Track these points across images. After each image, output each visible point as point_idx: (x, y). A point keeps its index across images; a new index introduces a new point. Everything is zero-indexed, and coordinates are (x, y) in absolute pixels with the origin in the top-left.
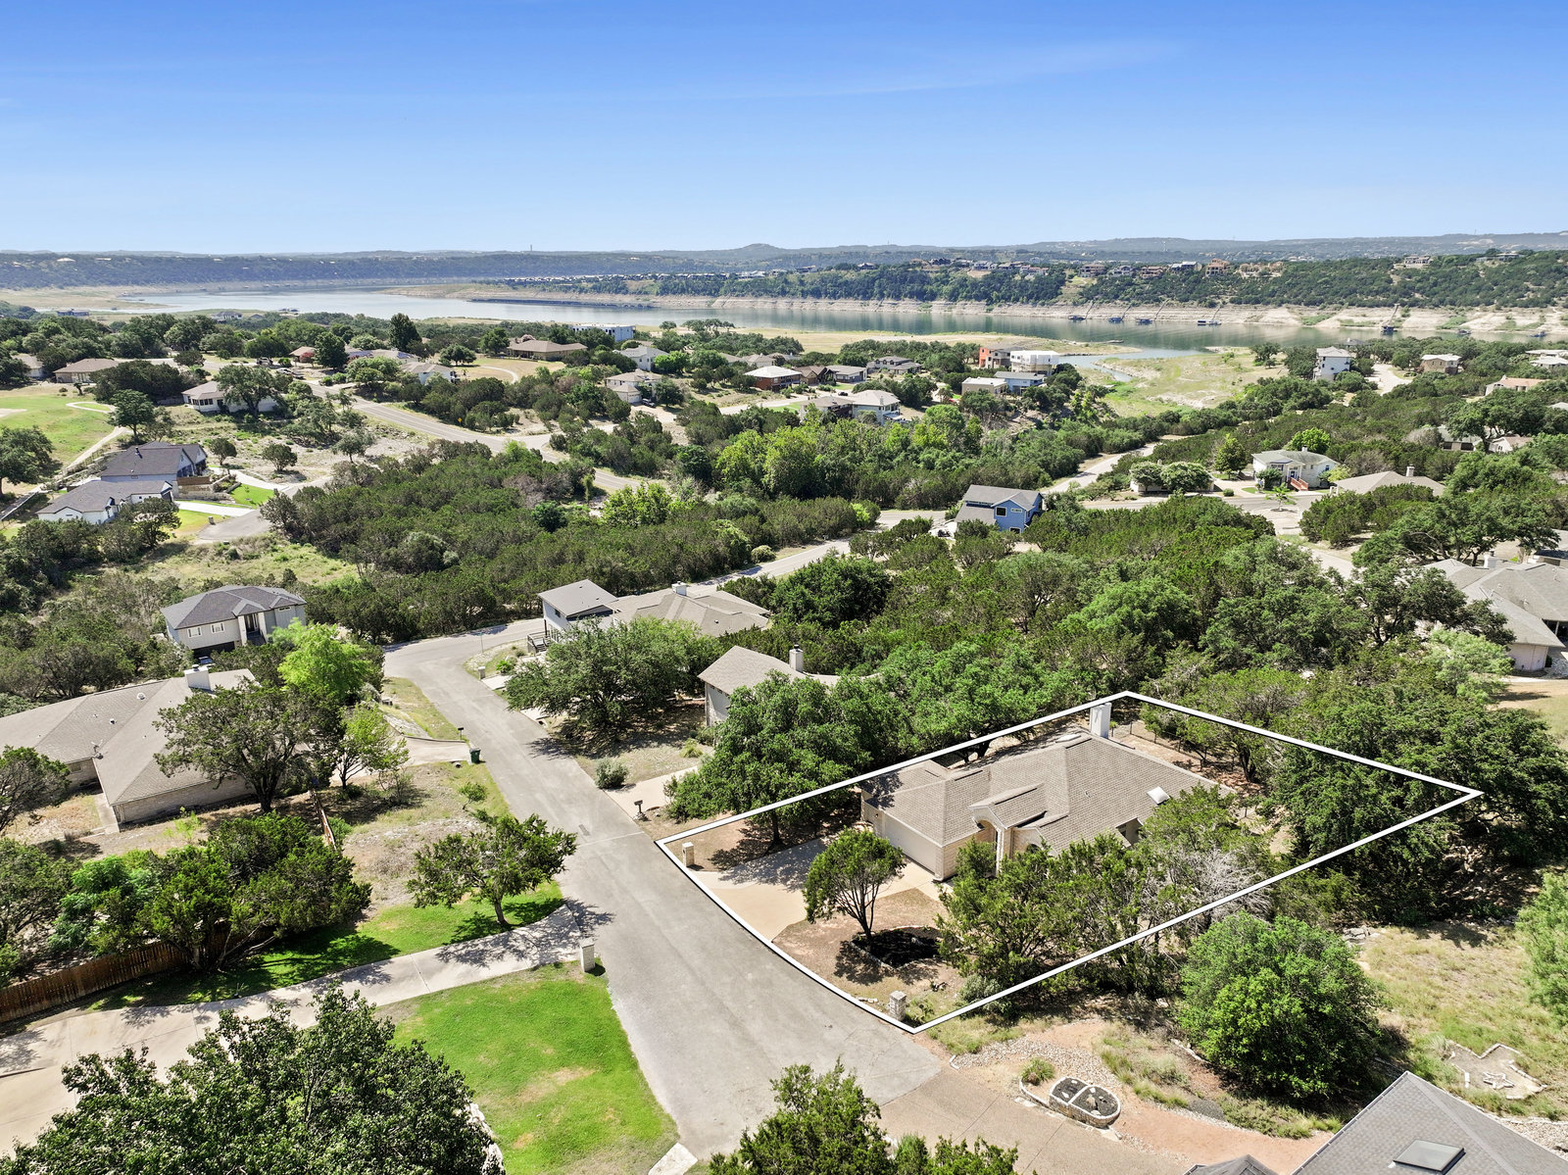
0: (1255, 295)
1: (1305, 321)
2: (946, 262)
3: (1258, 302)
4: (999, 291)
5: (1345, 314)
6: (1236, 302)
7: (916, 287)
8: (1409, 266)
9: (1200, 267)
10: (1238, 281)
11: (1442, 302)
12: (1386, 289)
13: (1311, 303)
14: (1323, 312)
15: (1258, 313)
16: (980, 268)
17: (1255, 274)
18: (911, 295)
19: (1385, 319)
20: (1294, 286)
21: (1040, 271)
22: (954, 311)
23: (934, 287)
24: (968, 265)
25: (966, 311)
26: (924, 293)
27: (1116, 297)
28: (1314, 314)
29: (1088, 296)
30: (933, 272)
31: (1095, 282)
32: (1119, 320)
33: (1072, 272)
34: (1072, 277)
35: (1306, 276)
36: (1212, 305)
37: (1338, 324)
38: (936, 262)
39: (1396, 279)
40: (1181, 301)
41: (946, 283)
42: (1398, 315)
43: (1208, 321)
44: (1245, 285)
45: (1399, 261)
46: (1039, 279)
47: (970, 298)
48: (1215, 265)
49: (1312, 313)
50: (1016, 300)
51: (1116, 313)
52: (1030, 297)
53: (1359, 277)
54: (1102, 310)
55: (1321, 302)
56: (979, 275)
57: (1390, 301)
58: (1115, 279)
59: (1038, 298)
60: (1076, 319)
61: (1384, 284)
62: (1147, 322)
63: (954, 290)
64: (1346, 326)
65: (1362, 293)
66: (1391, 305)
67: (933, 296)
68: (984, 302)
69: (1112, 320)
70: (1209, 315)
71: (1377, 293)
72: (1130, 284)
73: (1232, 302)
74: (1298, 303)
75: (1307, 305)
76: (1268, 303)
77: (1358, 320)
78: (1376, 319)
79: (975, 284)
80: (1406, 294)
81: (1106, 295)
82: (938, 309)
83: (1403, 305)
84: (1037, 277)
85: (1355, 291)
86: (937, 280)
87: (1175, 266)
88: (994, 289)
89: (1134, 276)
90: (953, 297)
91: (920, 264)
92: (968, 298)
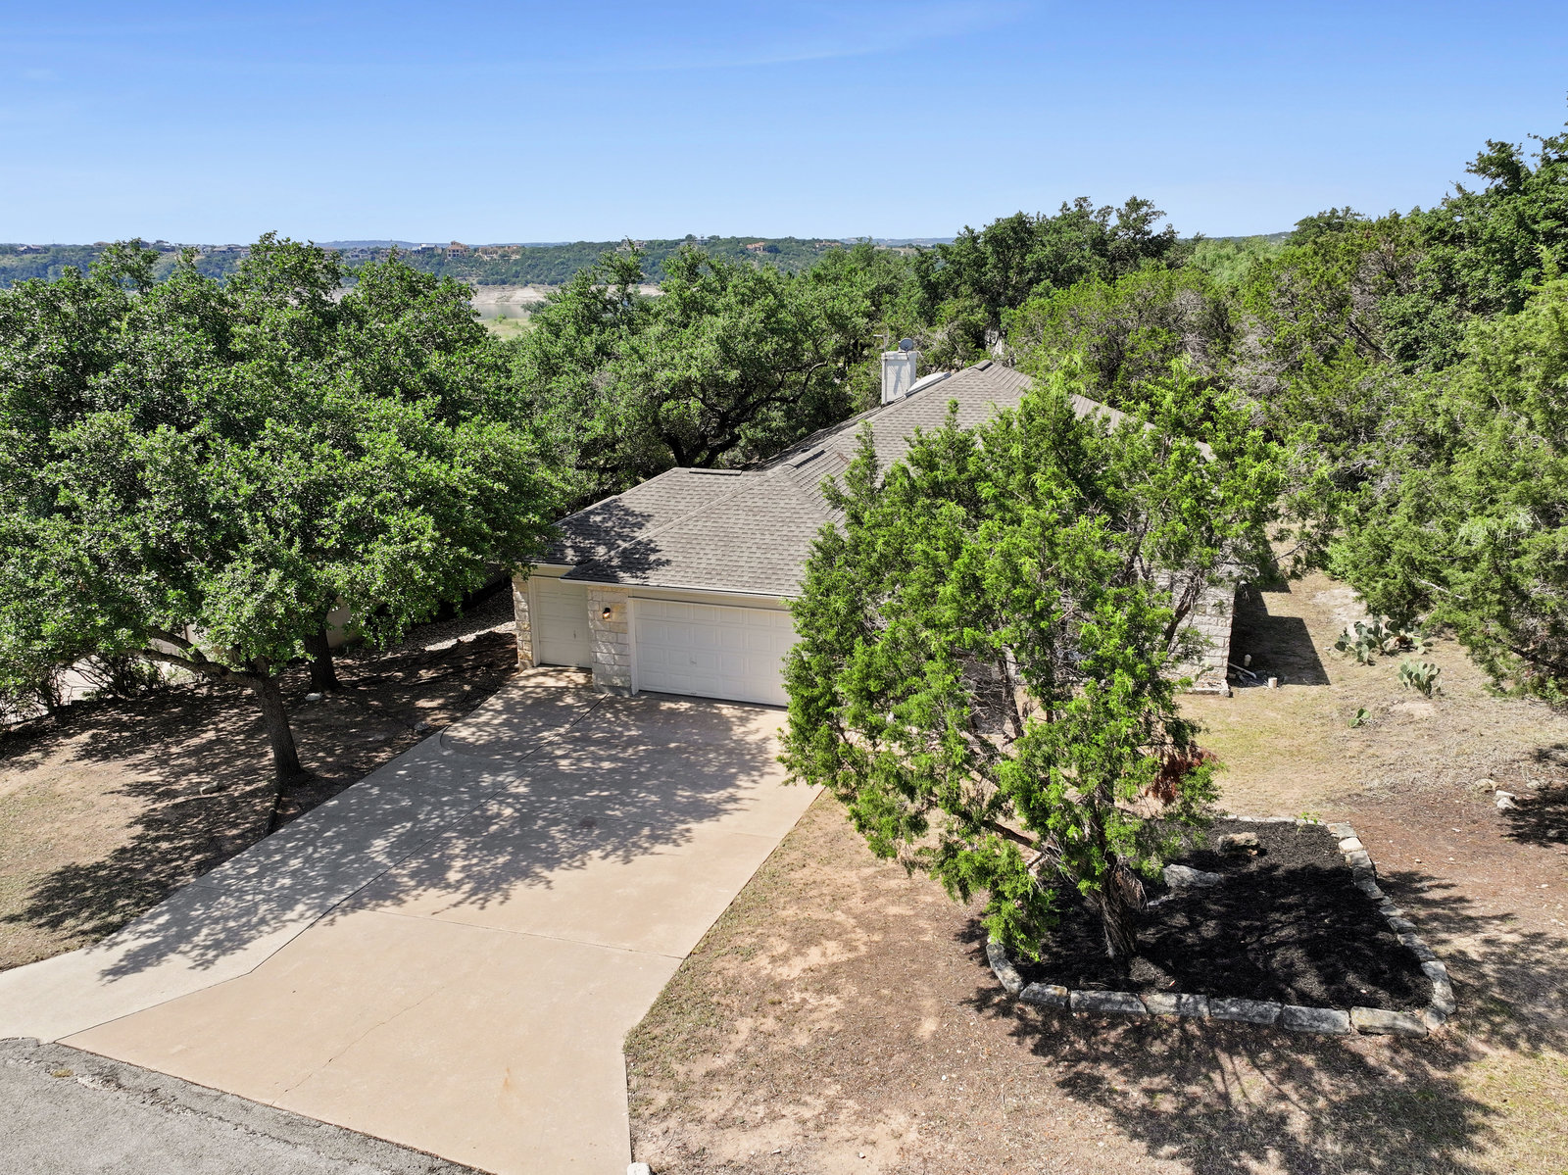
0: (500, 276)
3: (504, 283)
6: (483, 283)
9: (439, 250)
20: (535, 267)
35: (543, 257)
44: (488, 267)
76: (514, 284)
87: (415, 248)
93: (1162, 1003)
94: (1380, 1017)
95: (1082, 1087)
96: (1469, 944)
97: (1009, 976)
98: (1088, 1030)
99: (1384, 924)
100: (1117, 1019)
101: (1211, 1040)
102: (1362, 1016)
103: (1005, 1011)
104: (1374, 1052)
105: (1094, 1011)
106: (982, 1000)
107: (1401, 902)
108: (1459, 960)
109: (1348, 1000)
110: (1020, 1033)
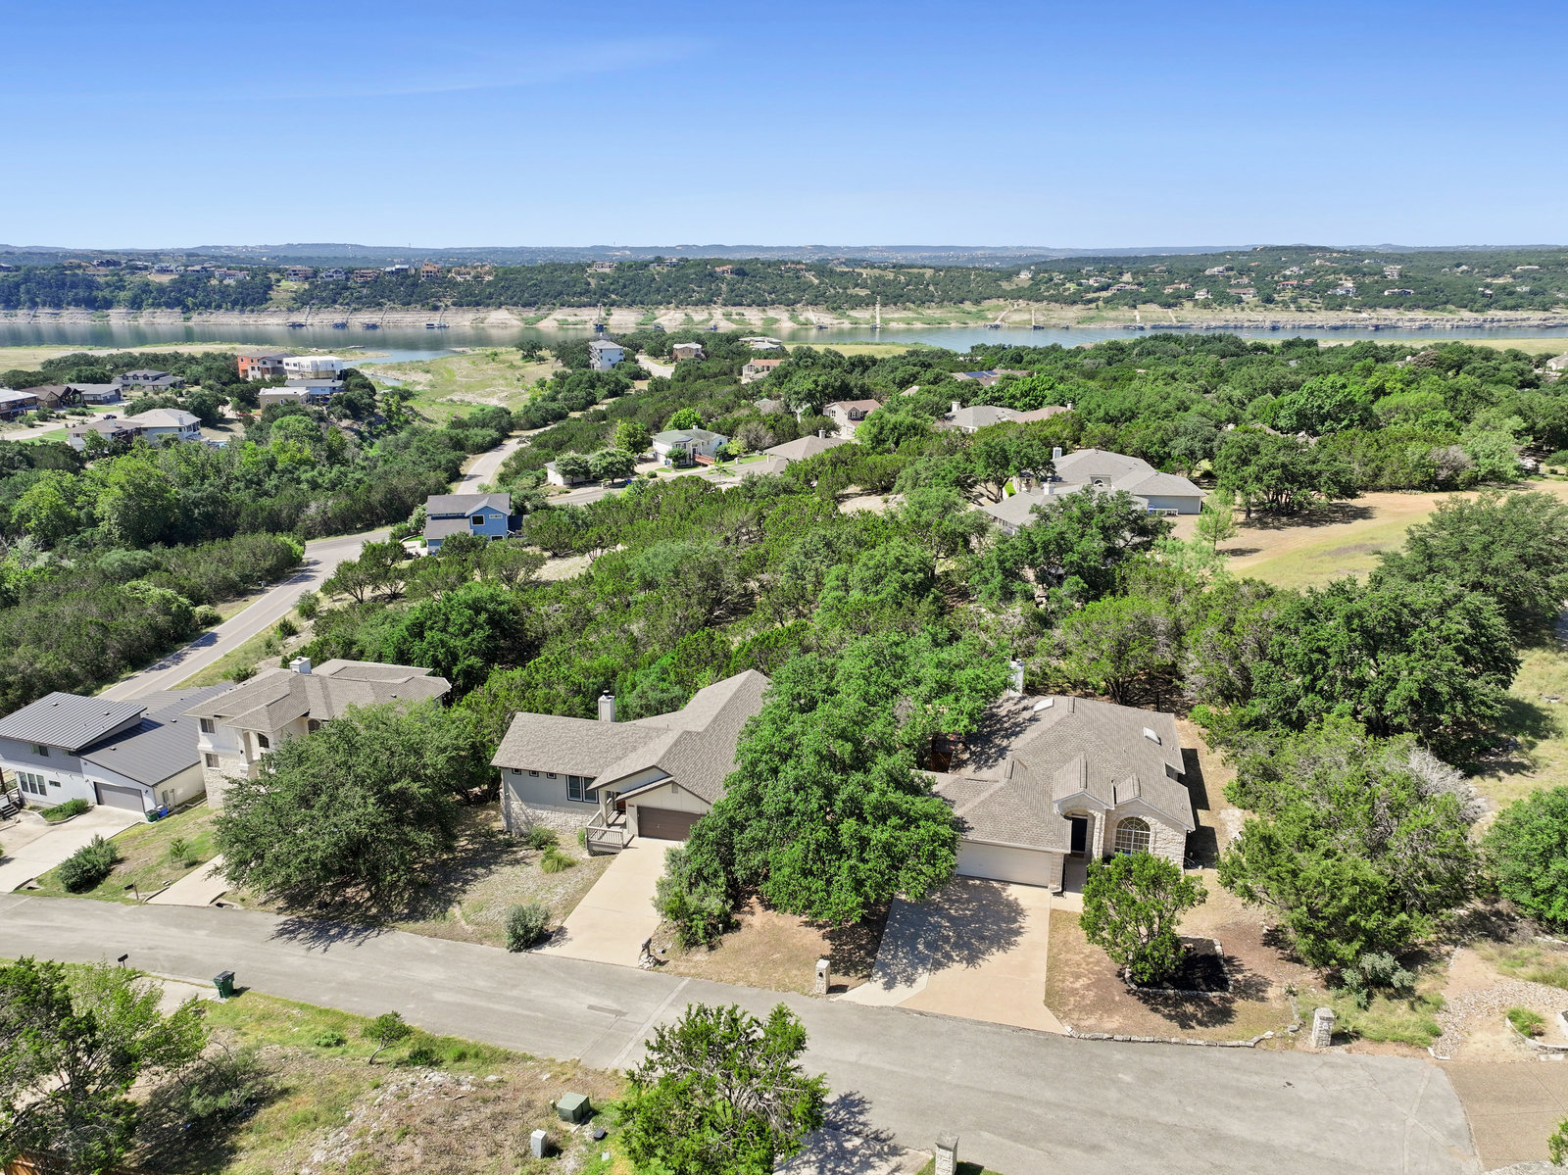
0: (474, 297)
1: (526, 321)
2: (116, 263)
3: (478, 304)
4: (194, 297)
5: (560, 314)
6: (458, 304)
7: (82, 293)
8: (600, 270)
9: (413, 271)
10: (455, 284)
11: (634, 302)
12: (587, 291)
13: (527, 305)
14: (540, 313)
15: (482, 315)
16: (163, 271)
17: (468, 277)
18: (77, 302)
19: (594, 318)
20: (508, 288)
21: (240, 275)
22: (142, 321)
23: (106, 293)
24: (146, 268)
25: (157, 320)
26: (95, 299)
27: (335, 302)
28: (532, 315)
29: (302, 301)
30: (102, 276)
31: (307, 286)
32: (343, 326)
33: (278, 276)
34: (279, 281)
35: (515, 279)
36: (436, 308)
37: (556, 324)
38: (101, 264)
39: (593, 282)
40: (404, 304)
41: (122, 288)
42: (603, 314)
43: (436, 324)
44: (461, 288)
45: (589, 266)
46: (241, 283)
47: (159, 305)
48: (429, 268)
49: (531, 314)
50: (219, 307)
51: (339, 318)
52: (235, 303)
53: (563, 280)
54: (321, 316)
55: (535, 303)
56: (165, 279)
57: (594, 302)
58: (328, 283)
59: (244, 305)
60: (294, 325)
61: (584, 287)
62: (374, 327)
63: (136, 297)
64: (563, 323)
65: (568, 295)
66: (595, 305)
67: (108, 304)
68: (178, 310)
69: (337, 326)
70: (436, 318)
71: (581, 294)
72: (347, 288)
73: (454, 304)
74: (516, 304)
75: (524, 306)
76: (488, 305)
77: (571, 319)
78: (586, 318)
79: (161, 289)
80: (605, 295)
81: (322, 300)
82: (117, 319)
83: (604, 305)
84: (239, 282)
85: (561, 293)
86: (108, 285)
87: (388, 269)
88: (188, 294)
89: (347, 279)
90: (136, 304)
91: (79, 266)
92: (156, 305)
93: (1171, 992)
94: (1218, 993)
95: (1155, 1010)
96: (1239, 977)
97: (1133, 986)
98: (1154, 998)
99: (1222, 972)
100: (1161, 995)
101: (1182, 999)
102: (1214, 994)
103: (1134, 994)
104: (1215, 1001)
105: (1155, 994)
106: (1128, 992)
107: (1228, 965)
108: (1237, 981)
109: (1211, 991)
110: (1139, 999)
